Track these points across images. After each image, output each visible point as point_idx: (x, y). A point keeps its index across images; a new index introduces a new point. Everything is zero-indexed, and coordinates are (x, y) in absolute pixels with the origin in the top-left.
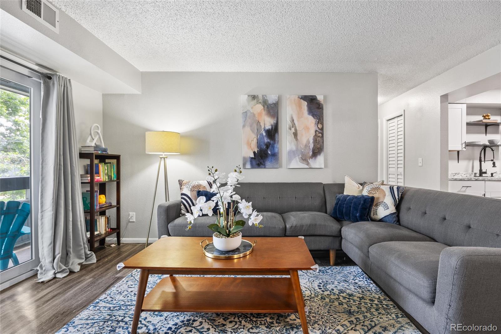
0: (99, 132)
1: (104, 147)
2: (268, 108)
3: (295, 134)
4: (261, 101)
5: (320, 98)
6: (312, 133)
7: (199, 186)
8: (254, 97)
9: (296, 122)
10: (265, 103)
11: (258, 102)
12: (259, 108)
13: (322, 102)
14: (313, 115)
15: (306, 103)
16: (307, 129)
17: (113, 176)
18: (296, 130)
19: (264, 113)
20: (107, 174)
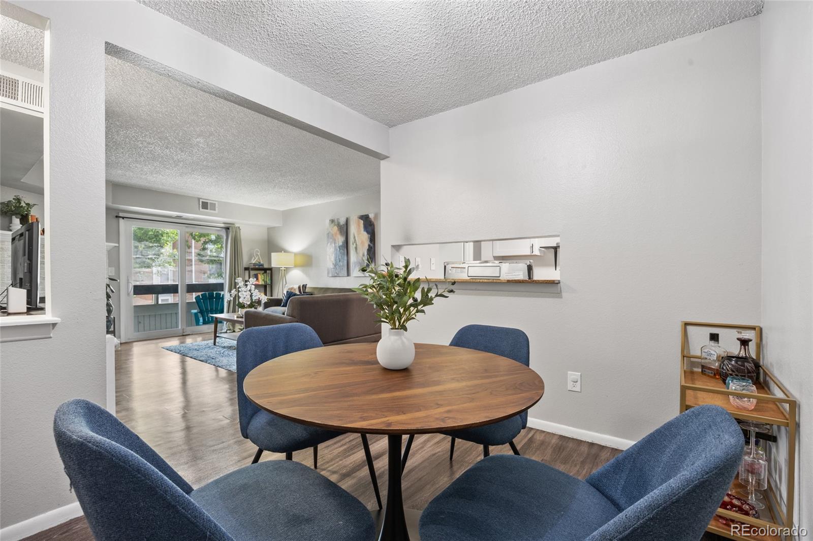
0: (259, 254)
1: (262, 263)
2: (340, 228)
3: (356, 248)
4: (336, 223)
5: (371, 216)
6: (366, 247)
7: (292, 288)
8: (332, 221)
9: (356, 238)
10: (339, 225)
11: (335, 225)
12: (336, 228)
13: (373, 220)
14: (368, 233)
15: (362, 222)
16: (362, 243)
17: (268, 281)
18: (356, 245)
19: (338, 232)
20: (264, 280)
